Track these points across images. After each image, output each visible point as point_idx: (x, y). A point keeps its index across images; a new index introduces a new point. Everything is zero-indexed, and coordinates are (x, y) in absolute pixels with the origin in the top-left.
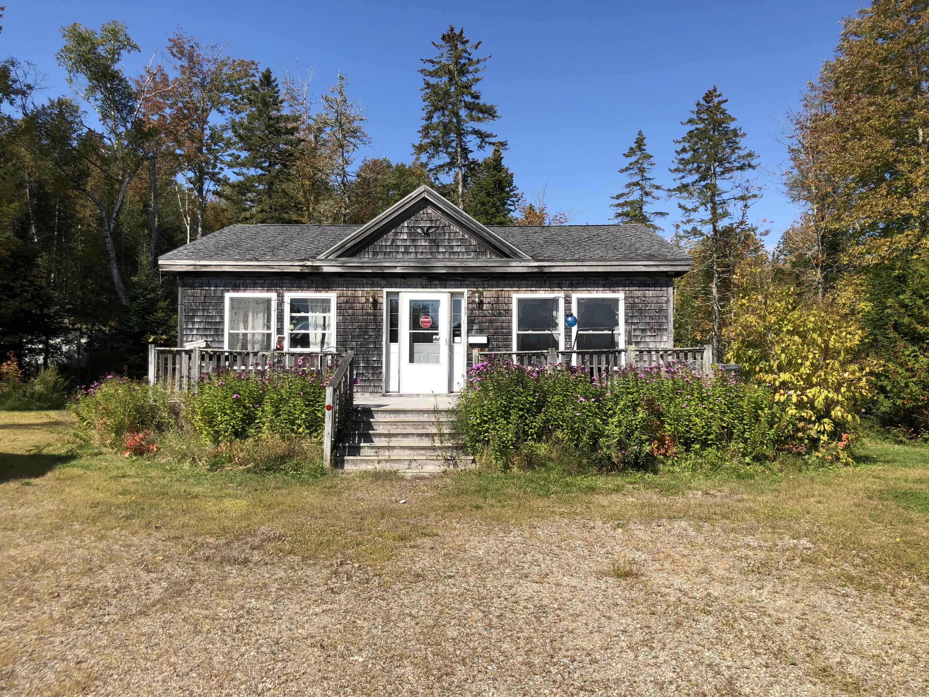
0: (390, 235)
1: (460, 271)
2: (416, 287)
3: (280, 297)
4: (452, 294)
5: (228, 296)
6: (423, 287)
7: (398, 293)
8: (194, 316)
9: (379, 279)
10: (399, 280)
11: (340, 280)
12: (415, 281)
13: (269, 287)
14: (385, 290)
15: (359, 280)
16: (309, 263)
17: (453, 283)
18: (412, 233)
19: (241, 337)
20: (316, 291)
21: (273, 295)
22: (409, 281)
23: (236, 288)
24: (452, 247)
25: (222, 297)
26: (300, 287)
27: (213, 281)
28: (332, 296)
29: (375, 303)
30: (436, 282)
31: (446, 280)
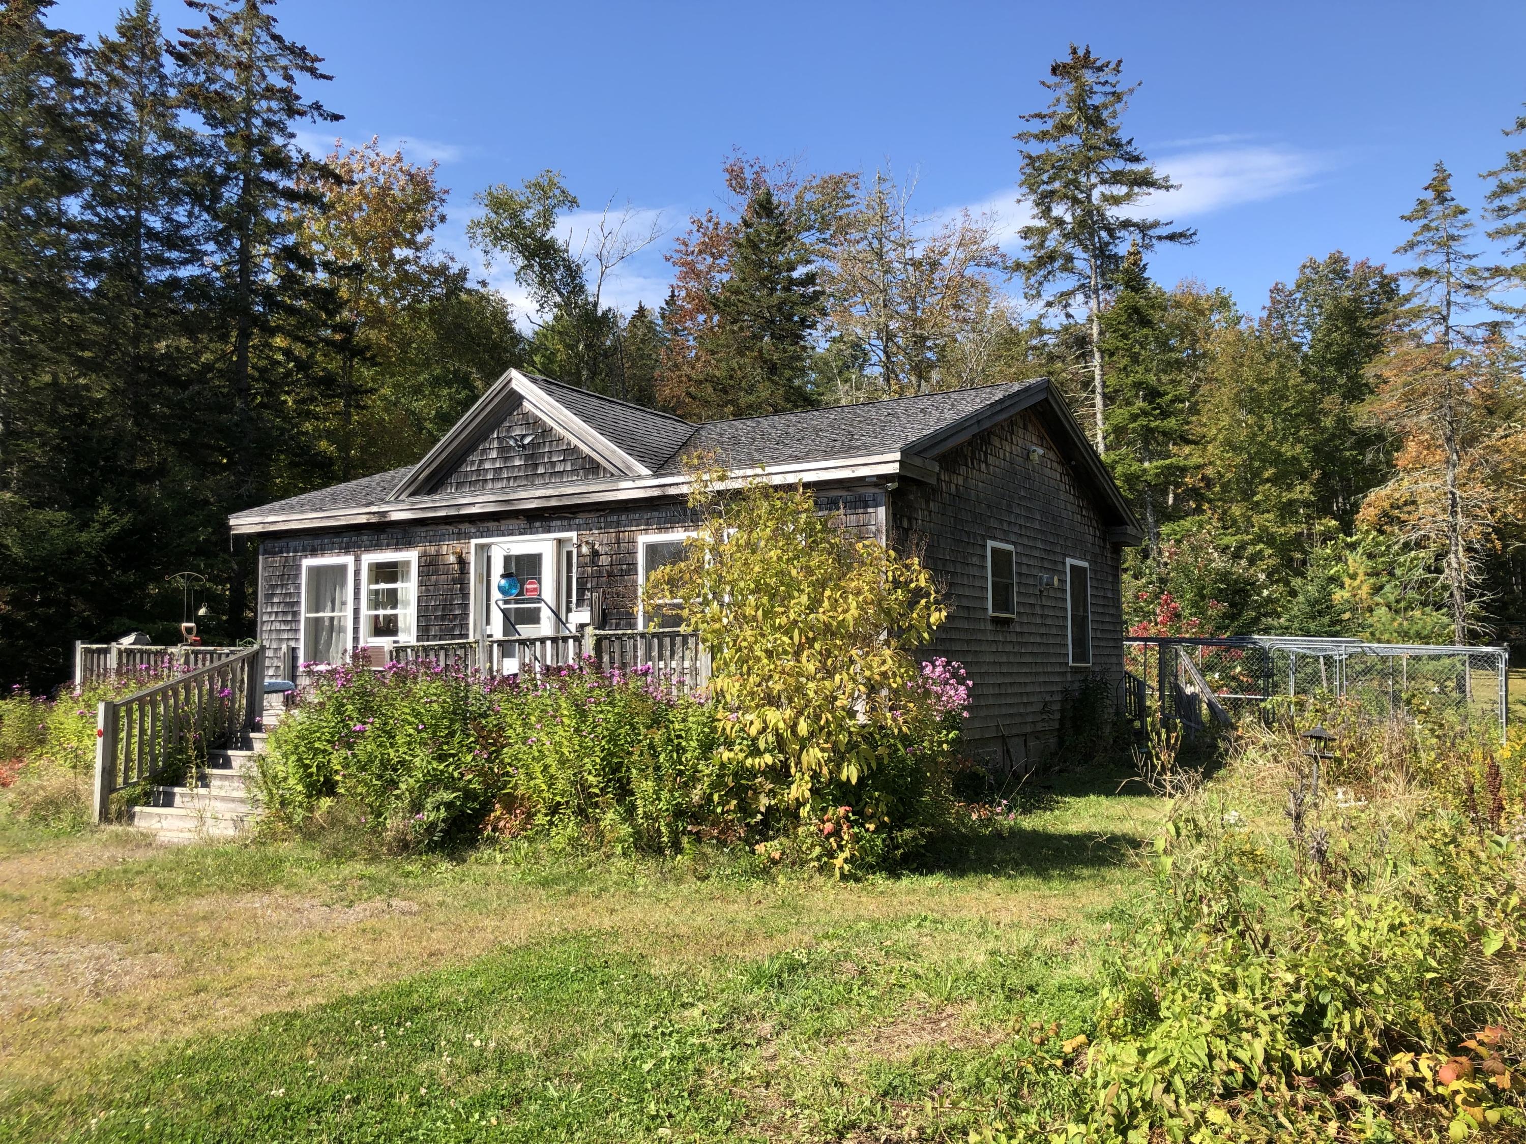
0: (475, 457)
1: (553, 503)
2: (512, 534)
3: (357, 560)
4: (560, 541)
5: (308, 562)
6: (521, 534)
7: (488, 546)
8: (273, 595)
9: (467, 525)
10: (492, 525)
11: (422, 531)
12: (512, 524)
13: (346, 549)
14: (474, 542)
15: (443, 529)
16: (374, 509)
17: (559, 523)
18: (504, 450)
19: (327, 623)
20: (397, 550)
21: (348, 560)
22: (505, 525)
23: (314, 552)
24: (553, 464)
25: (300, 566)
26: (377, 546)
27: (292, 544)
28: (411, 556)
29: (462, 562)
30: (538, 524)
31: (550, 519)
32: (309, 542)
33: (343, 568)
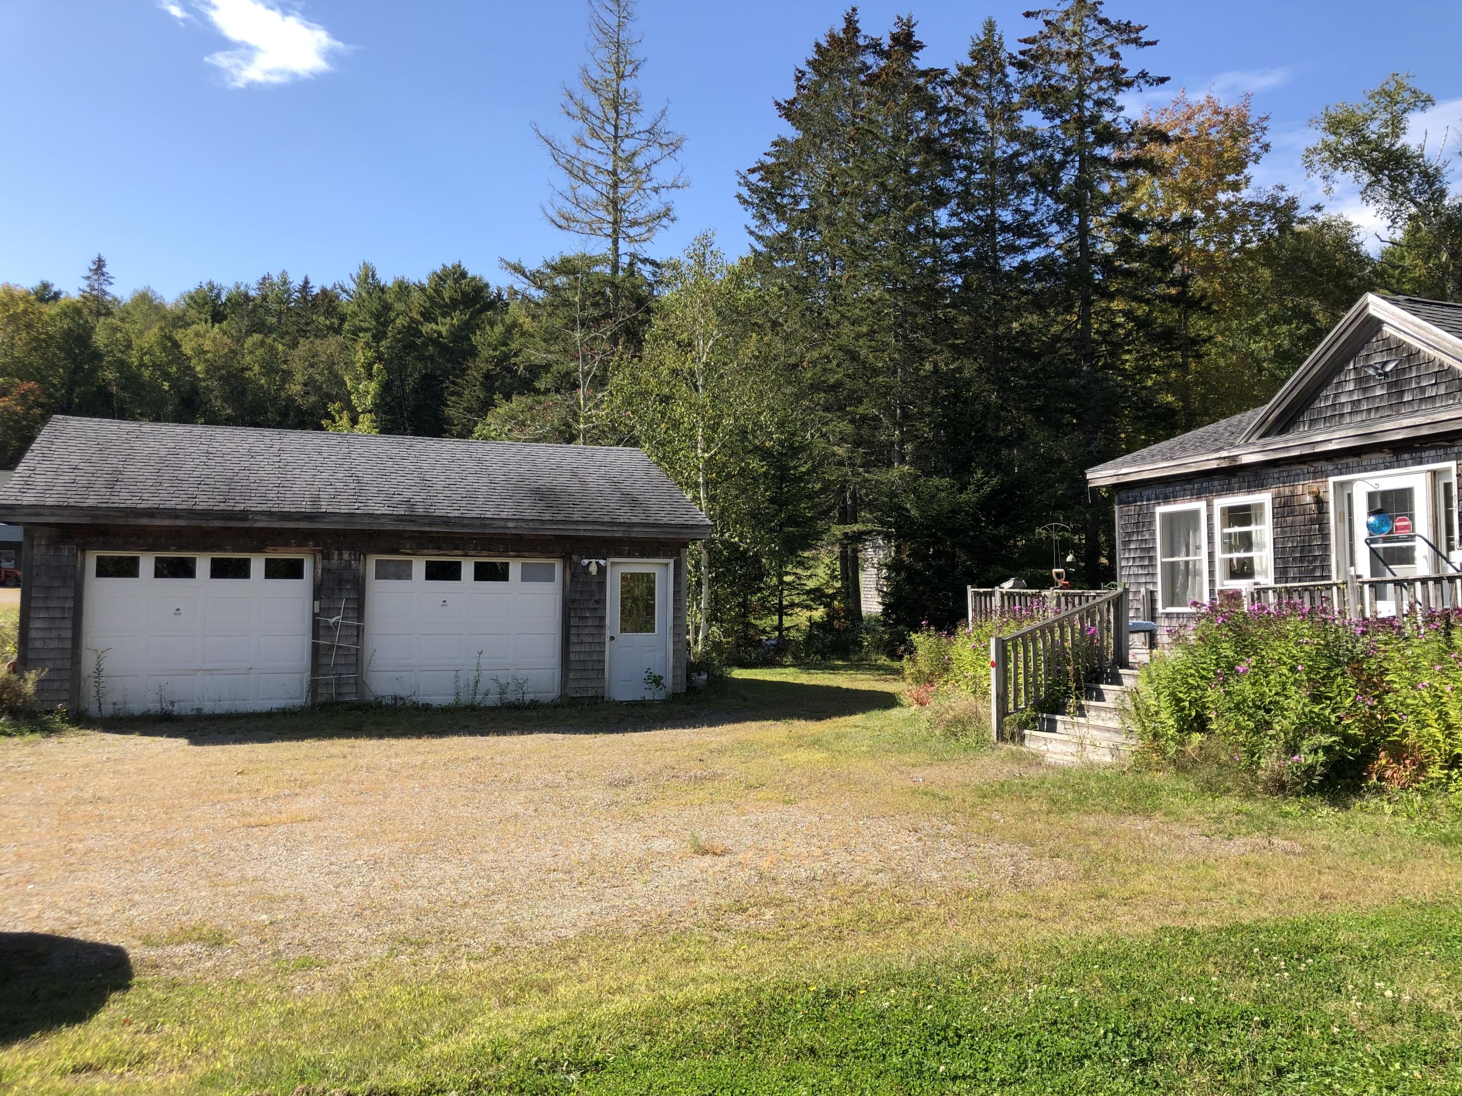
0: (1329, 391)
1: (1425, 432)
2: (1375, 469)
3: (1210, 506)
4: (1434, 473)
5: (1161, 510)
6: (1386, 468)
7: (1350, 483)
8: (1130, 541)
9: (1323, 463)
10: (1352, 461)
11: (1274, 472)
12: (1376, 458)
13: (1198, 495)
14: (1332, 480)
15: (1297, 469)
16: (1224, 454)
17: (1433, 453)
18: (1363, 383)
19: (1182, 567)
20: (1249, 492)
21: (1200, 505)
22: (1366, 460)
23: (1166, 499)
24: (1423, 389)
25: (1154, 513)
26: (1229, 490)
27: (1145, 493)
28: (1264, 498)
29: (1320, 502)
30: (1406, 456)
31: (1422, 449)
32: (1160, 490)
33: (1195, 514)
